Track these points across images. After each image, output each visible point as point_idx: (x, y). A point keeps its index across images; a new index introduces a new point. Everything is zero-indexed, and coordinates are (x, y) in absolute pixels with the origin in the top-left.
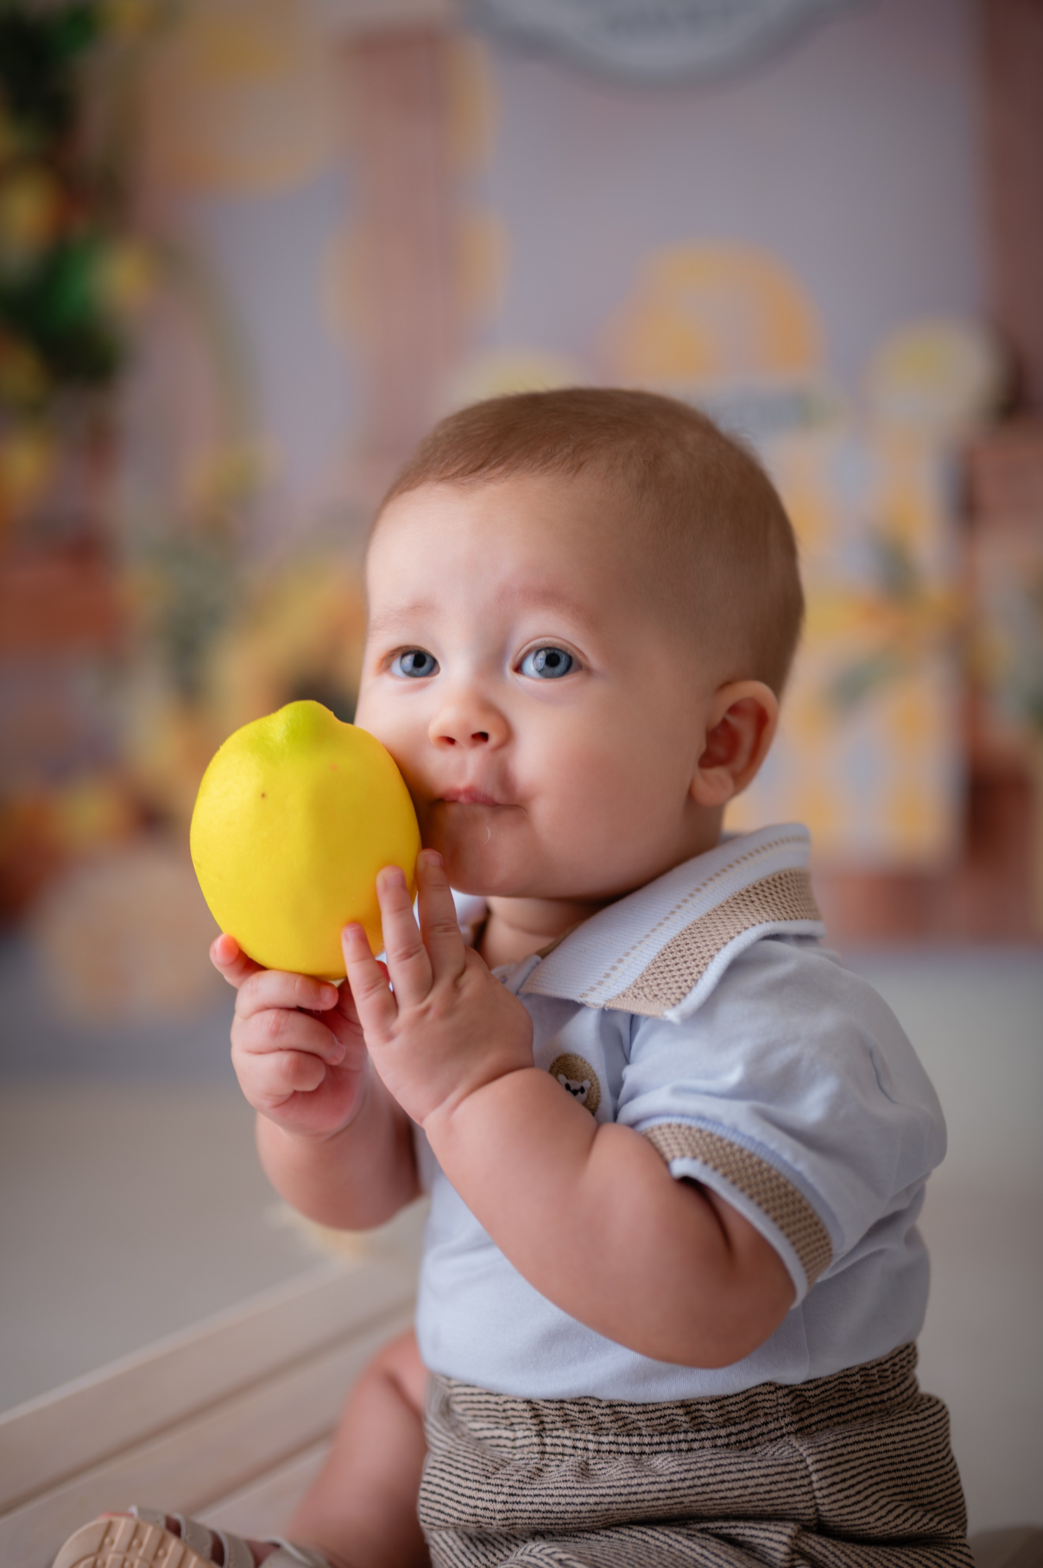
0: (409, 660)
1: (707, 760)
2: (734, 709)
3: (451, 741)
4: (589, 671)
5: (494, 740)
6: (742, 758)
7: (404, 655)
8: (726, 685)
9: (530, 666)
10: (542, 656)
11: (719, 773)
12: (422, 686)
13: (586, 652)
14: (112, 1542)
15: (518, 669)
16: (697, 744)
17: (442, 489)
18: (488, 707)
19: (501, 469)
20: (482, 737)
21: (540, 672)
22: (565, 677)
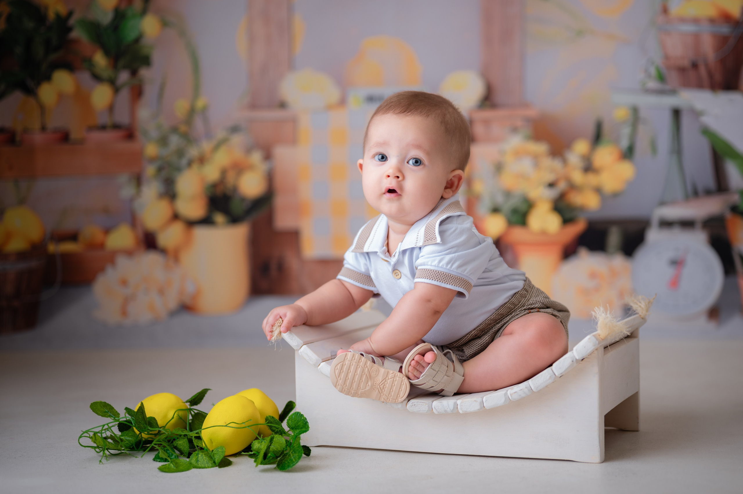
0: (380, 156)
1: (446, 188)
2: (454, 177)
3: (389, 176)
4: (425, 165)
5: (400, 179)
6: (454, 188)
7: (380, 155)
8: (454, 170)
9: (411, 162)
10: (414, 160)
11: (448, 190)
12: (383, 164)
13: (425, 160)
14: (347, 359)
15: (408, 162)
16: (444, 184)
17: (395, 116)
18: (400, 171)
19: (409, 113)
20: (398, 177)
21: (413, 164)
22: (419, 166)
